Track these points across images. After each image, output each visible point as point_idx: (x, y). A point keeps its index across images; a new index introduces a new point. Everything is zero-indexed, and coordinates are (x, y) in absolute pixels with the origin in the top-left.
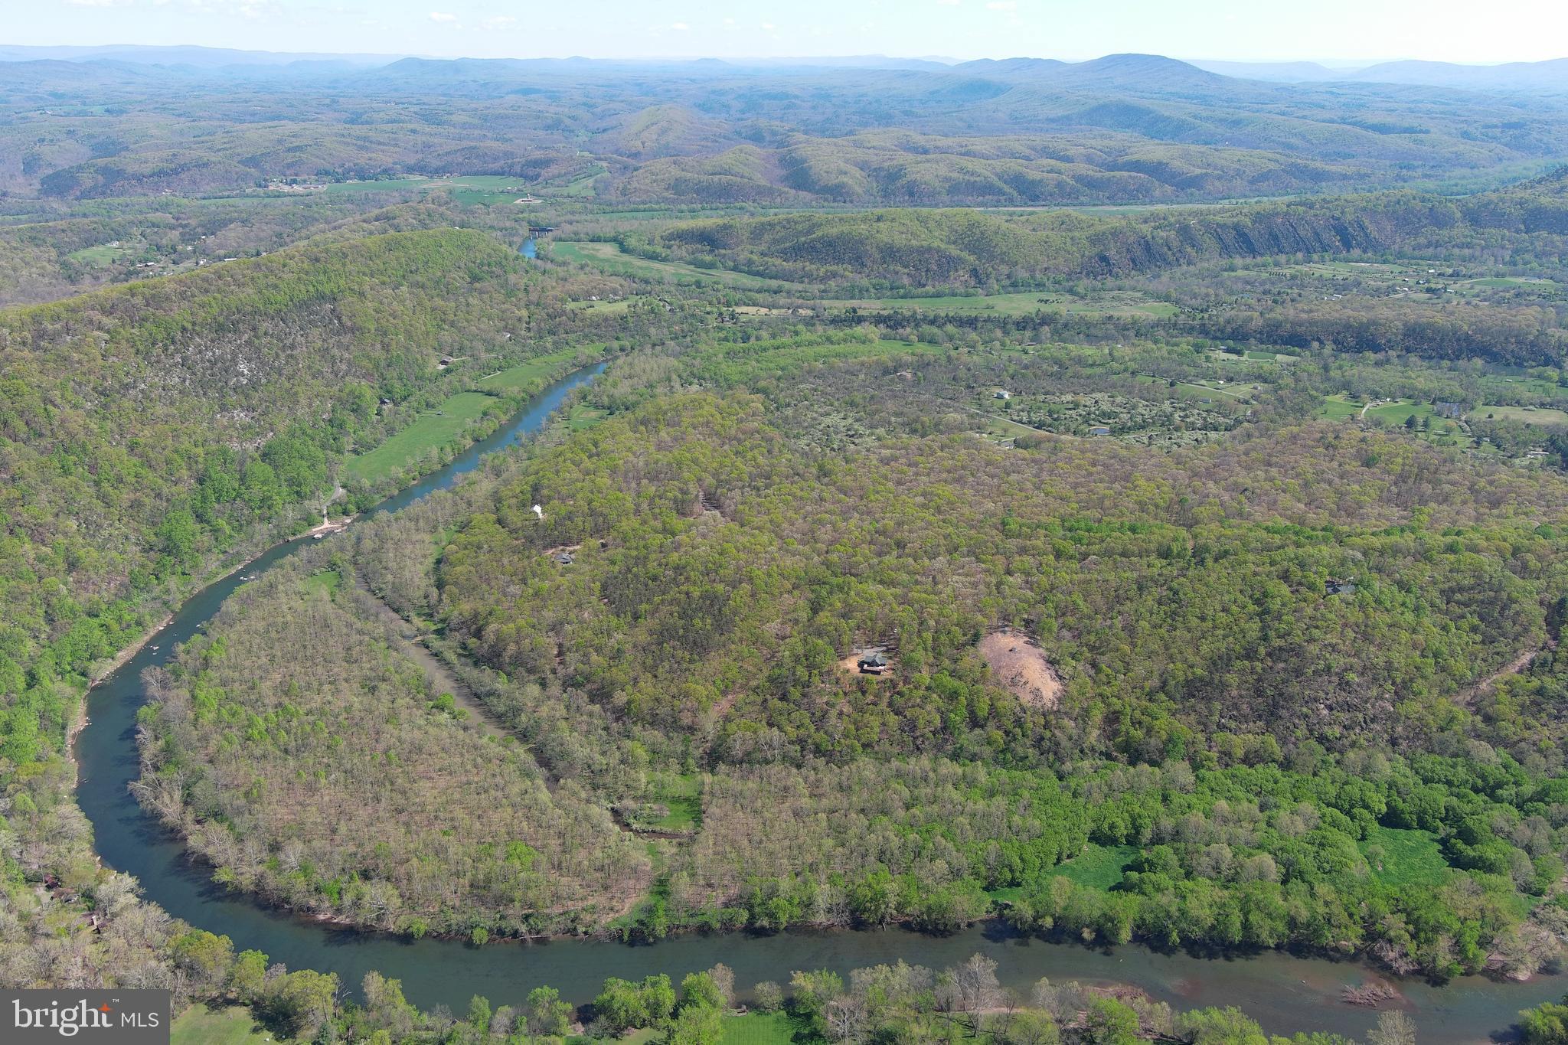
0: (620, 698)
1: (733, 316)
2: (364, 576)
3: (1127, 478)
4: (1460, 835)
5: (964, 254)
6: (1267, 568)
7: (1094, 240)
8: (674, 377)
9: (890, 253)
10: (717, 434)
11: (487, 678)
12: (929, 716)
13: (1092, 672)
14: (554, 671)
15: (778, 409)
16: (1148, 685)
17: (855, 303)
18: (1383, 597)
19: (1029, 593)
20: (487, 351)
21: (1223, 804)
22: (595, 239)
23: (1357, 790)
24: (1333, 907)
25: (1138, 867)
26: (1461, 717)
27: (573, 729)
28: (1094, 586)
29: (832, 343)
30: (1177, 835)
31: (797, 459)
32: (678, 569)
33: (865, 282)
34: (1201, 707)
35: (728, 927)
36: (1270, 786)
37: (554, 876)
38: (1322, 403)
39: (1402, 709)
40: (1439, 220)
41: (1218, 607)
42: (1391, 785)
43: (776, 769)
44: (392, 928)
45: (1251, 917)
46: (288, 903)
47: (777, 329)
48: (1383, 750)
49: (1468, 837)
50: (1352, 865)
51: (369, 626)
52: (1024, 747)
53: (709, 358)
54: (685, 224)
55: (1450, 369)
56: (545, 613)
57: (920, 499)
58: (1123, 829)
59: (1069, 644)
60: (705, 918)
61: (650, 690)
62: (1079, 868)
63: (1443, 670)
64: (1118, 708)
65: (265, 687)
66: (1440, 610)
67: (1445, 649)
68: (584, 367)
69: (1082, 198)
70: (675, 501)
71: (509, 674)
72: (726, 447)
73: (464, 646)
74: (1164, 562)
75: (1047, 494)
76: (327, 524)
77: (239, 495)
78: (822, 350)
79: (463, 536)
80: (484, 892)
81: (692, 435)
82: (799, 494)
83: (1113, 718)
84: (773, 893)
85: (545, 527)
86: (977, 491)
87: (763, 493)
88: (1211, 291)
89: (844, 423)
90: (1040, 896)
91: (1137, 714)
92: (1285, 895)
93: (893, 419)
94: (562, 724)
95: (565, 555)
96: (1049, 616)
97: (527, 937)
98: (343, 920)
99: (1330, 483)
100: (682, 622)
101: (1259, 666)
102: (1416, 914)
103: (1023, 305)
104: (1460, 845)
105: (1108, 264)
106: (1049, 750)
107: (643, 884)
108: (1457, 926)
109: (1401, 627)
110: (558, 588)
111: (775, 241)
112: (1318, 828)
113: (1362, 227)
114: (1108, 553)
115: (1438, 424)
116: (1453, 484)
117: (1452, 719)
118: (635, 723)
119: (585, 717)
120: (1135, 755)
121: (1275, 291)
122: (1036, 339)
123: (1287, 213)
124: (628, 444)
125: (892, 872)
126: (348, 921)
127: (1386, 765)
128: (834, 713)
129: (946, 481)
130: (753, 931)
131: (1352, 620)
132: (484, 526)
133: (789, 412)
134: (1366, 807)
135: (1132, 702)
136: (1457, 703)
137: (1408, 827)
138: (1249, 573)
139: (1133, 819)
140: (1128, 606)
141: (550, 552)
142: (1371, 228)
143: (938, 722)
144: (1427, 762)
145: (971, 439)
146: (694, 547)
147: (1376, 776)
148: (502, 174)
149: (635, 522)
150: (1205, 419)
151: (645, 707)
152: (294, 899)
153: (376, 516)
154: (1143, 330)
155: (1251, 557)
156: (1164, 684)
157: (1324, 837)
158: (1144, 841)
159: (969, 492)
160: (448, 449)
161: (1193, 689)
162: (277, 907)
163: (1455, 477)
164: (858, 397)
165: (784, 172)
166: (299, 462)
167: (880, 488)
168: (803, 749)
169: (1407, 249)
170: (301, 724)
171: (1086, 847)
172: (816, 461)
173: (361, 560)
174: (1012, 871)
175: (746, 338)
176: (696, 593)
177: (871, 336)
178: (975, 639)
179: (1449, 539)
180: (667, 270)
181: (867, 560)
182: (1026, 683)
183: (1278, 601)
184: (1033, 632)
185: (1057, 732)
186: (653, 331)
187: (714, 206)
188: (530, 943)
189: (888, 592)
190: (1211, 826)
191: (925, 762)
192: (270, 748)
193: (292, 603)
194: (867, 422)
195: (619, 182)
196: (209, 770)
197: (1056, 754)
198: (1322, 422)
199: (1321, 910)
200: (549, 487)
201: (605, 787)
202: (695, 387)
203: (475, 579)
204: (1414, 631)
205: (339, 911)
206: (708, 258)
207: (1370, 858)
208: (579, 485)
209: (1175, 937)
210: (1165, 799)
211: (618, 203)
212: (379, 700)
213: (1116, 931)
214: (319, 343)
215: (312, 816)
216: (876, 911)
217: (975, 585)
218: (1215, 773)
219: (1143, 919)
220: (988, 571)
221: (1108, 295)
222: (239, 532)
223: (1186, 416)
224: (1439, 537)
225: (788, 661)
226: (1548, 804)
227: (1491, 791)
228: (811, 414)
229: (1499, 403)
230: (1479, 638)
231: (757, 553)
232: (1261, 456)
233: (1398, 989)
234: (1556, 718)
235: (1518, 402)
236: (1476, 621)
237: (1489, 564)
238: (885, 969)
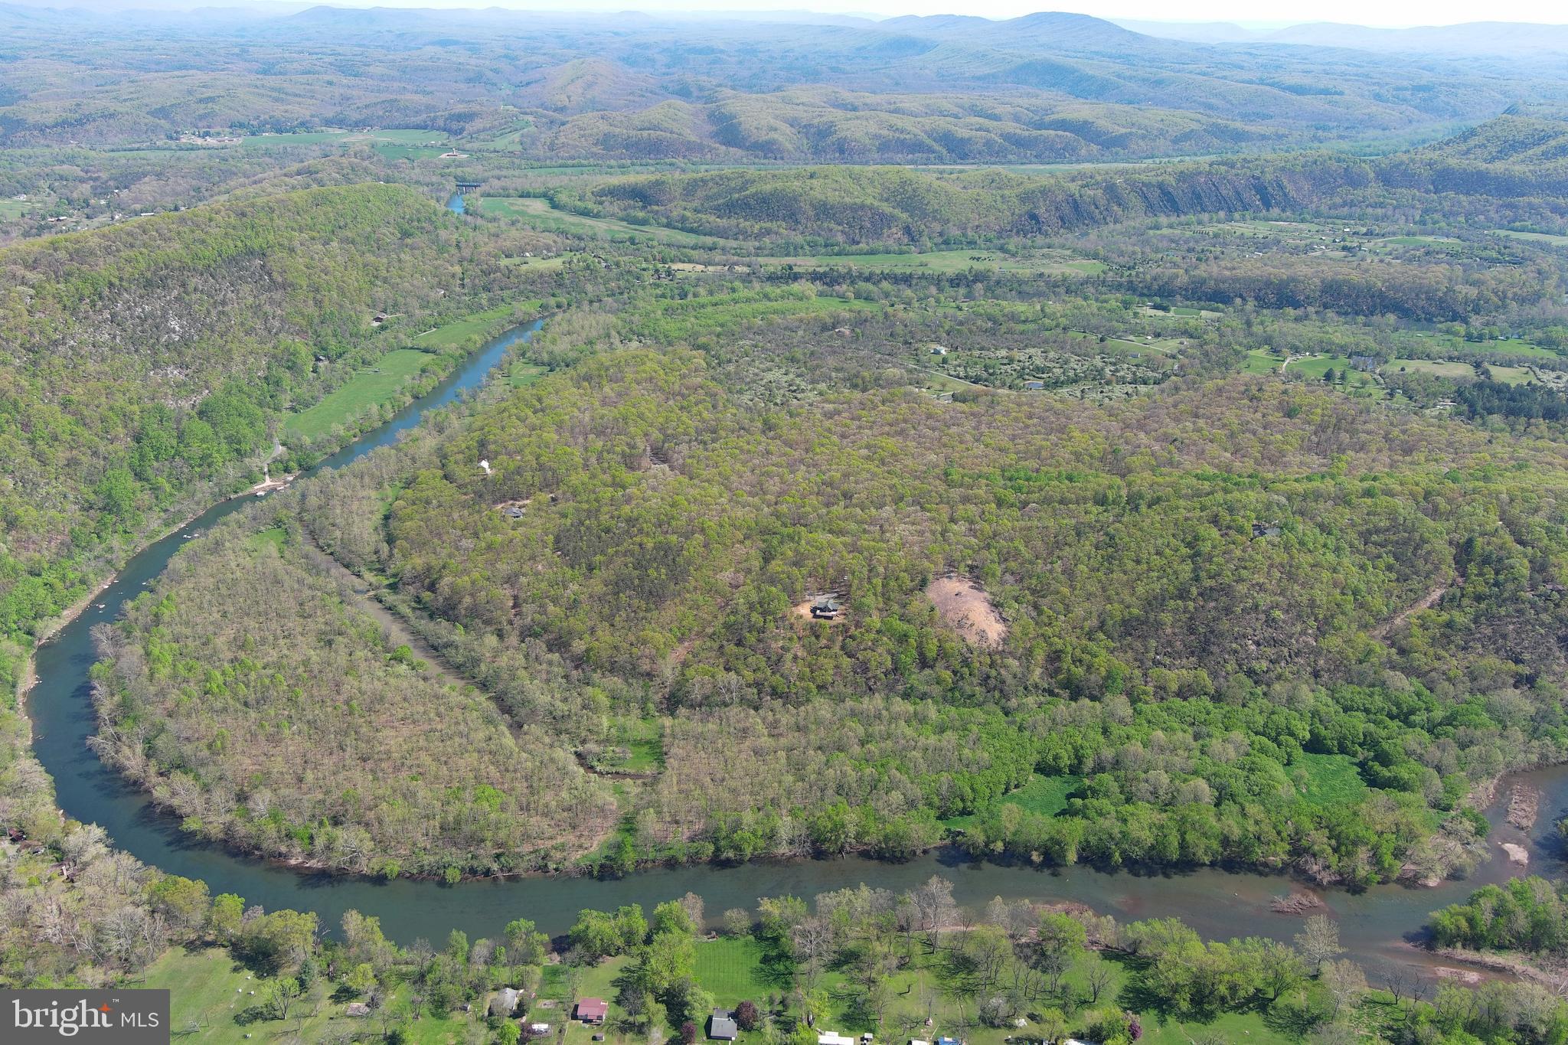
0: (578, 646)
1: (669, 273)
2: (311, 532)
3: (1062, 430)
4: (1376, 758)
5: (897, 212)
6: (1198, 513)
7: (1025, 198)
8: (613, 333)
9: (824, 211)
10: (661, 389)
11: (441, 629)
12: (880, 658)
13: (1034, 614)
14: (511, 623)
15: (719, 364)
16: (1087, 624)
17: (790, 260)
18: (1306, 539)
19: (973, 540)
20: (422, 307)
21: (1159, 734)
22: (525, 195)
23: (1283, 719)
24: (1263, 826)
25: (1081, 794)
26: (1378, 649)
27: (532, 678)
28: (1035, 533)
29: (769, 300)
30: (1117, 764)
31: (742, 414)
32: (631, 521)
33: (799, 239)
34: (1138, 645)
35: (694, 860)
36: (1203, 717)
37: (522, 818)
38: (1245, 357)
39: (1324, 643)
40: (1354, 180)
41: (1152, 551)
42: (1315, 714)
43: (734, 711)
44: (365, 870)
45: (1187, 837)
46: (258, 848)
47: (714, 285)
48: (1306, 682)
49: (1384, 759)
50: (1279, 787)
51: (321, 581)
52: (971, 686)
53: (647, 315)
54: (616, 180)
55: (1365, 325)
56: (499, 566)
57: (864, 452)
58: (1066, 761)
59: (1012, 588)
60: (672, 852)
61: (608, 639)
62: (1026, 797)
63: (1362, 606)
64: (1059, 647)
65: (220, 642)
66: (1358, 551)
67: (1362, 587)
68: (521, 323)
69: (1010, 157)
70: (623, 454)
71: (465, 627)
72: (671, 402)
73: (418, 600)
74: (1101, 509)
75: (987, 446)
76: (268, 482)
77: (178, 453)
78: (760, 306)
79: (410, 491)
80: (455, 833)
81: (636, 390)
82: (746, 447)
83: (1055, 657)
84: (737, 826)
85: (494, 482)
86: (919, 443)
87: (710, 447)
88: (1138, 249)
89: (786, 378)
90: (992, 822)
91: (1078, 652)
92: (1219, 816)
93: (834, 374)
94: (522, 673)
95: (515, 510)
96: (993, 561)
97: (500, 875)
98: (314, 863)
99: (1254, 433)
100: (637, 572)
101: (1191, 605)
102: (1339, 829)
103: (955, 262)
104: (1377, 767)
105: (1038, 222)
106: (995, 688)
107: (610, 822)
108: (1374, 839)
109: (1322, 567)
110: (511, 541)
111: (708, 198)
112: (1248, 754)
113: (1281, 187)
114: (1047, 501)
115: (1354, 377)
116: (1368, 433)
117: (1370, 652)
118: (594, 671)
119: (544, 666)
120: (1076, 691)
121: (1199, 248)
122: (969, 296)
123: (1210, 173)
124: (573, 400)
125: (850, 804)
126: (320, 865)
127: (1309, 696)
128: (789, 656)
129: (888, 434)
130: (719, 863)
131: (1278, 560)
132: (431, 482)
133: (731, 368)
134: (1292, 734)
135: (1070, 643)
136: (1373, 637)
137: (1329, 752)
138: (1181, 519)
139: (1076, 750)
140: (1067, 551)
141: (500, 506)
142: (1289, 188)
143: (889, 664)
144: (1347, 692)
145: (911, 394)
146: (645, 500)
147: (1300, 706)
148: (425, 127)
149: (584, 476)
150: (1134, 373)
151: (604, 655)
152: (264, 846)
153: (321, 473)
154: (1073, 287)
155: (1182, 503)
156: (1103, 623)
157: (1253, 763)
158: (1086, 770)
159: (912, 444)
160: (388, 406)
161: (1130, 628)
162: (247, 854)
163: (1371, 426)
164: (799, 353)
165: (714, 128)
166: (238, 419)
167: (825, 441)
168: (760, 692)
169: (1324, 209)
170: (260, 677)
171: (1032, 777)
172: (760, 415)
173: (306, 517)
174: (963, 800)
175: (683, 296)
176: (650, 544)
177: (808, 293)
178: (923, 584)
179: (1366, 485)
180: (600, 226)
181: (815, 509)
182: (972, 625)
183: (1209, 543)
184: (978, 578)
185: (1003, 671)
186: (589, 287)
187: (644, 161)
188: (503, 881)
189: (838, 541)
190: (1148, 754)
191: (878, 701)
192: (231, 702)
193: (240, 560)
194: (808, 377)
195: (546, 136)
196: (170, 724)
197: (1001, 691)
198: (1246, 375)
199: (1252, 828)
200: (495, 442)
201: (567, 732)
202: (635, 344)
203: (426, 533)
204: (1335, 571)
205: (310, 855)
206: (641, 214)
207: (1296, 781)
208: (526, 440)
209: (1117, 857)
210: (1105, 731)
211: (546, 158)
212: (336, 652)
213: (1063, 853)
214: (250, 300)
215: (278, 766)
216: (836, 840)
217: (921, 533)
218: (1150, 707)
219: (1087, 842)
220: (932, 519)
221: (1038, 253)
222: (179, 490)
223: (1117, 371)
224: (1356, 483)
225: (743, 608)
226: (1456, 727)
227: (1405, 717)
228: (752, 370)
229: (1410, 357)
230: (1393, 576)
231: (708, 505)
232: (1188, 408)
233: (1321, 898)
234: (1463, 649)
235: (1428, 356)
236: (1391, 560)
237: (1403, 506)
238: (848, 892)
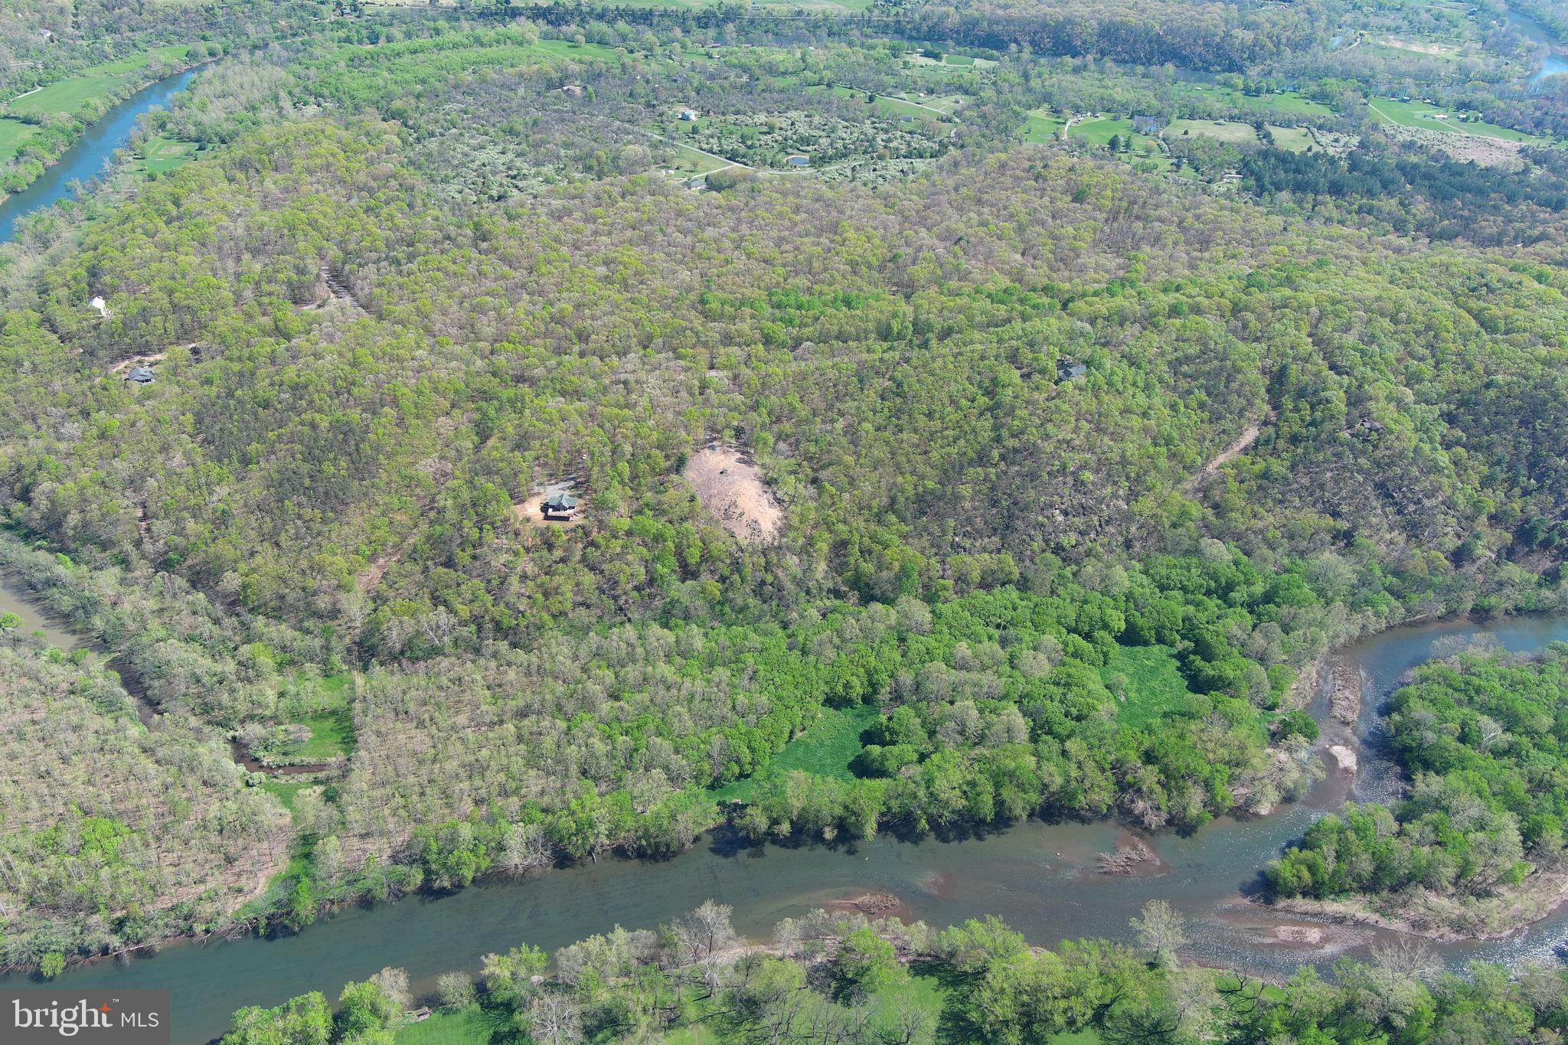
0: (231, 581)
1: (355, 7)
3: (834, 228)
4: (1195, 653)
6: (996, 349)
8: (283, 94)
10: (342, 182)
11: (43, 561)
12: (631, 569)
13: (814, 491)
14: (138, 546)
15: (418, 140)
16: (875, 503)
18: (1115, 378)
19: (739, 398)
20: (19, 57)
21: (963, 648)
23: (1096, 610)
24: (1086, 767)
25: (878, 737)
26: (1192, 509)
28: (811, 380)
29: (482, 45)
30: (918, 691)
31: (446, 215)
32: (297, 390)
34: (935, 528)
35: (397, 893)
36: (1009, 614)
38: (1025, 119)
39: (1136, 507)
41: (946, 401)
42: (1129, 597)
43: (447, 661)
45: (1004, 793)
47: (412, 25)
48: (1120, 560)
49: (1204, 650)
50: (1100, 707)
52: (743, 595)
53: (327, 67)
55: (1144, 77)
56: (117, 463)
57: (602, 270)
58: (858, 689)
59: (786, 458)
60: (369, 883)
61: (271, 567)
62: (813, 742)
63: (1175, 457)
64: (844, 536)
66: (1168, 386)
67: (1175, 433)
70: (289, 283)
71: (73, 555)
72: (353, 202)
74: (886, 345)
75: (749, 256)
78: (470, 55)
81: (307, 182)
82: (452, 268)
83: (840, 547)
84: (453, 839)
85: (112, 329)
86: (668, 254)
87: (405, 269)
89: (503, 159)
90: (774, 798)
92: (1037, 758)
93: (562, 152)
94: (154, 624)
95: (142, 371)
96: (763, 426)
97: (124, 950)
99: (1043, 223)
100: (308, 467)
101: (992, 472)
102: (1167, 761)
104: (1198, 661)
106: (772, 597)
107: (282, 847)
108: (1207, 771)
109: (1133, 412)
110: (134, 424)
112: (1062, 664)
114: (823, 339)
115: (1139, 142)
116: (1162, 221)
117: (1184, 513)
118: (254, 615)
119: (185, 613)
120: (868, 597)
122: (720, 40)
124: (221, 203)
125: (599, 789)
127: (1122, 578)
128: (514, 580)
129: (630, 242)
131: (1086, 408)
132: (24, 332)
133: (433, 145)
135: (858, 526)
136: (1186, 493)
137: (1146, 643)
138: (976, 356)
139: (868, 673)
140: (849, 405)
141: (122, 366)
143: (642, 575)
144: (1163, 564)
145: (656, 180)
146: (317, 356)
147: (1115, 590)
149: (236, 319)
150: (909, 145)
151: (266, 591)
154: (836, 29)
155: (977, 335)
156: (893, 501)
157: (1069, 676)
158: (882, 701)
159: (659, 256)
161: (923, 504)
163: (1164, 212)
164: (518, 123)
168: (480, 629)
171: (822, 713)
172: (470, 217)
174: (739, 762)
175: (374, 39)
176: (324, 422)
177: (529, 35)
178: (680, 464)
179: (1171, 298)
181: (543, 361)
182: (741, 515)
183: (1010, 391)
185: (780, 573)
186: (250, 28)
188: (128, 959)
189: (572, 408)
190: (952, 675)
191: (630, 632)
194: (531, 156)
197: (779, 601)
198: (1028, 147)
199: (1074, 772)
200: (112, 270)
202: (311, 109)
204: (1145, 415)
207: (1114, 690)
208: (154, 266)
209: (923, 824)
210: (902, 640)
213: (860, 826)
216: (583, 843)
218: (952, 606)
219: (889, 809)
220: (686, 370)
223: (889, 140)
224: (1161, 296)
225: (452, 515)
226: (1278, 605)
227: (1224, 591)
228: (461, 148)
229: (1192, 117)
230: (1206, 415)
231: (400, 360)
232: (971, 193)
233: (1153, 849)
234: (1281, 502)
235: (1209, 115)
236: (1204, 397)
237: (1212, 326)
238: (600, 938)
